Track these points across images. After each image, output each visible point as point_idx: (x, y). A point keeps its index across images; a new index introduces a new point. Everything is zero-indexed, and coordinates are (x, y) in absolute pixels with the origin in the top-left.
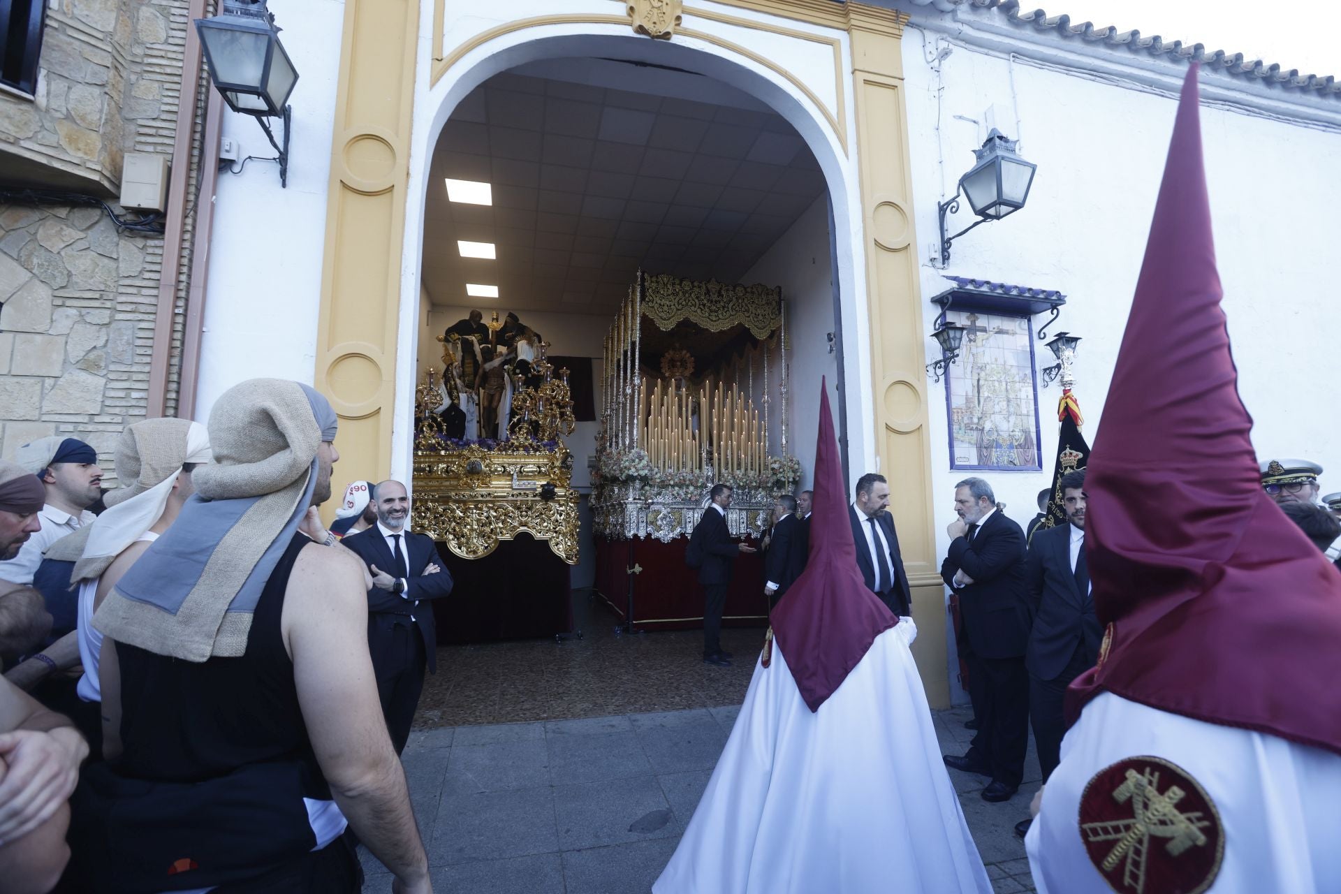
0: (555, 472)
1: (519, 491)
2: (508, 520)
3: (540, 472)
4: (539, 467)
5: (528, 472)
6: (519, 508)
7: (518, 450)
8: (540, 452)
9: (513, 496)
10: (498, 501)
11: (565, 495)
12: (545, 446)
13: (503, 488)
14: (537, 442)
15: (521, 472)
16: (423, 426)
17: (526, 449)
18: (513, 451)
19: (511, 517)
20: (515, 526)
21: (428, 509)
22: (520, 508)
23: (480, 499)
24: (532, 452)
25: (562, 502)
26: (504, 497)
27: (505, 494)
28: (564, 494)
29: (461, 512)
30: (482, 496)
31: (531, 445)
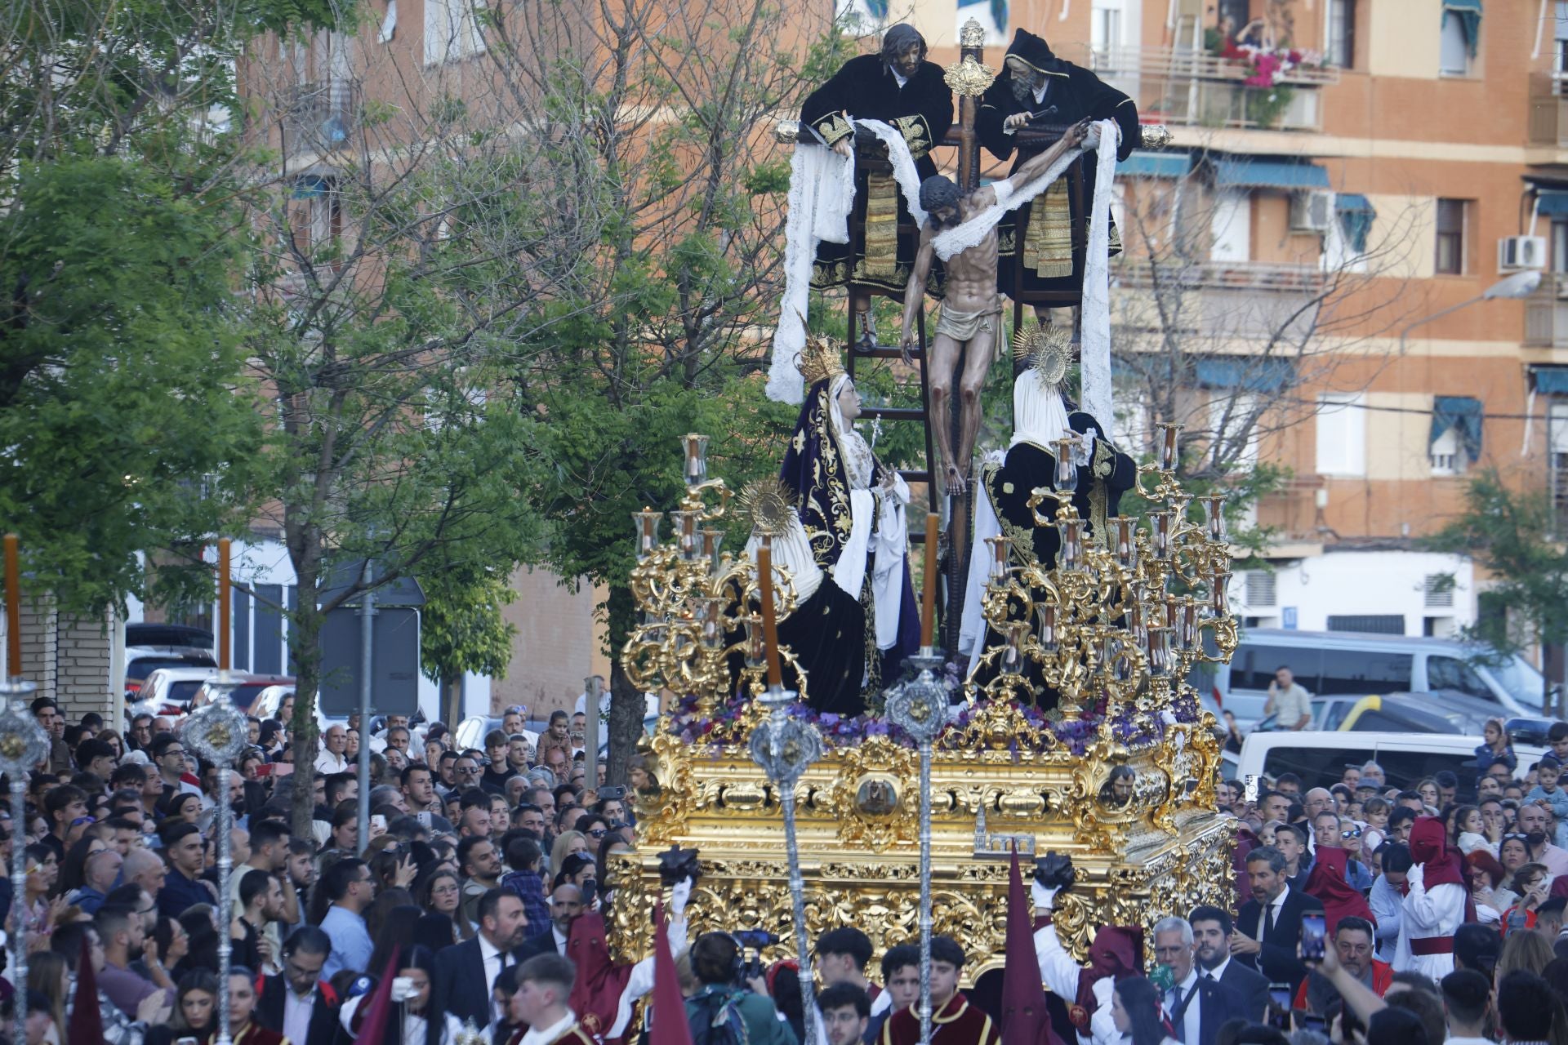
0: (1085, 811)
1: (989, 863)
2: (963, 936)
3: (1047, 809)
4: (1045, 795)
5: (1020, 807)
6: (988, 906)
7: (989, 747)
8: (1049, 752)
9: (974, 873)
10: (938, 887)
11: (1108, 874)
12: (1061, 737)
13: (952, 848)
14: (1043, 728)
15: (997, 808)
16: (750, 680)
17: (1010, 742)
18: (979, 750)
19: (969, 927)
20: (979, 952)
21: (762, 900)
22: (994, 906)
23: (891, 879)
24: (1027, 755)
25: (1100, 894)
26: (951, 875)
27: (954, 869)
28: (1104, 872)
29: (846, 912)
30: (896, 873)
31: (1024, 735)
